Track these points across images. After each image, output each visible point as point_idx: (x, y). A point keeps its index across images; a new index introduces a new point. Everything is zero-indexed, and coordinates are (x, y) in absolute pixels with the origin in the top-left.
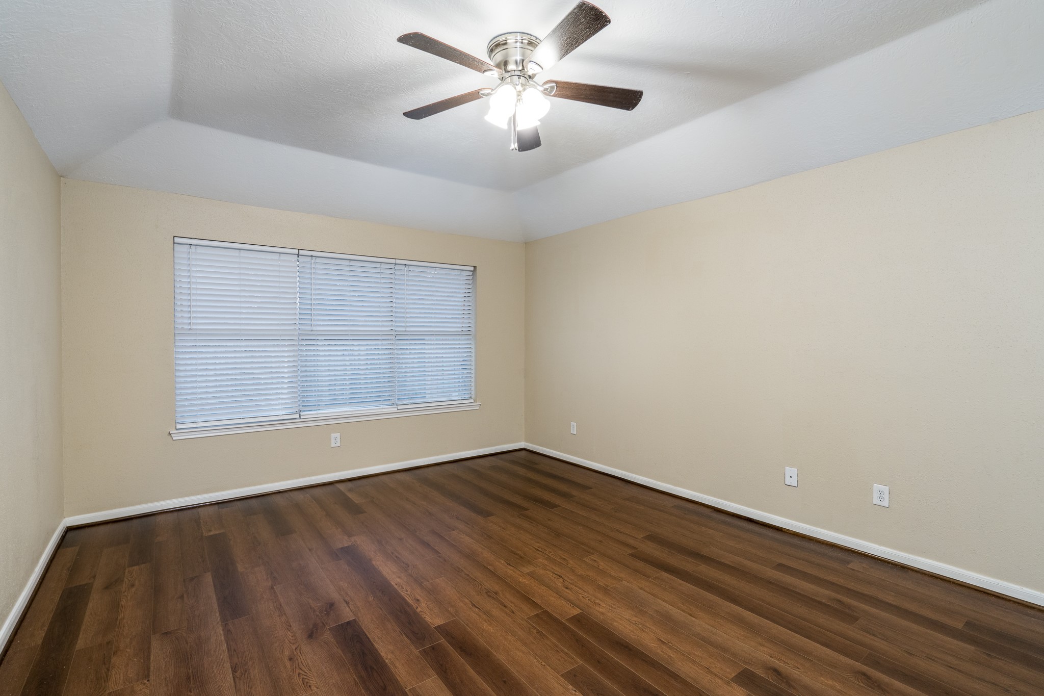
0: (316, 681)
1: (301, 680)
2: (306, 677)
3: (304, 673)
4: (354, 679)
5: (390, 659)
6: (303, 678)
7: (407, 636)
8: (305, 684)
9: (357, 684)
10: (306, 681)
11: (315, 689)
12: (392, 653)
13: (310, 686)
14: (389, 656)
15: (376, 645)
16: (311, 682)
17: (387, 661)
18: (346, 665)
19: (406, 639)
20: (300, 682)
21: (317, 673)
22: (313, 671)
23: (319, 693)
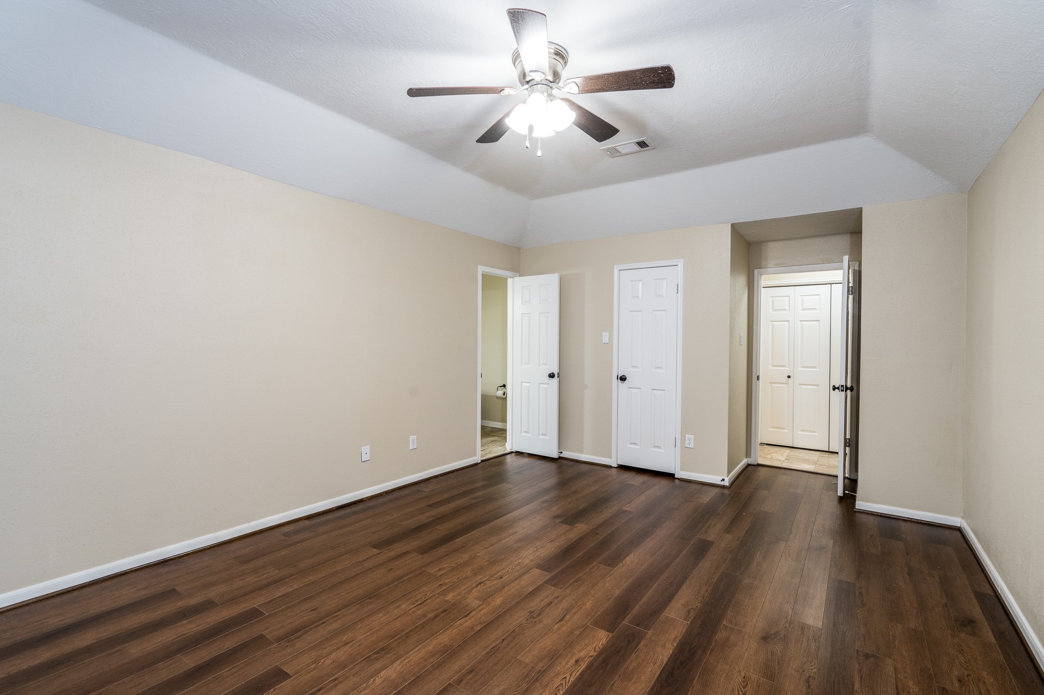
0: (737, 677)
1: (747, 689)
2: (741, 687)
3: (740, 691)
4: (710, 654)
5: (672, 644)
6: (744, 688)
7: (638, 645)
8: (746, 683)
9: (712, 651)
10: (743, 684)
11: (742, 673)
12: (664, 645)
13: (744, 678)
14: (669, 645)
15: (666, 660)
16: (740, 680)
17: (675, 645)
18: (704, 668)
19: (642, 644)
20: (749, 686)
21: (730, 683)
22: (731, 687)
23: (742, 668)
